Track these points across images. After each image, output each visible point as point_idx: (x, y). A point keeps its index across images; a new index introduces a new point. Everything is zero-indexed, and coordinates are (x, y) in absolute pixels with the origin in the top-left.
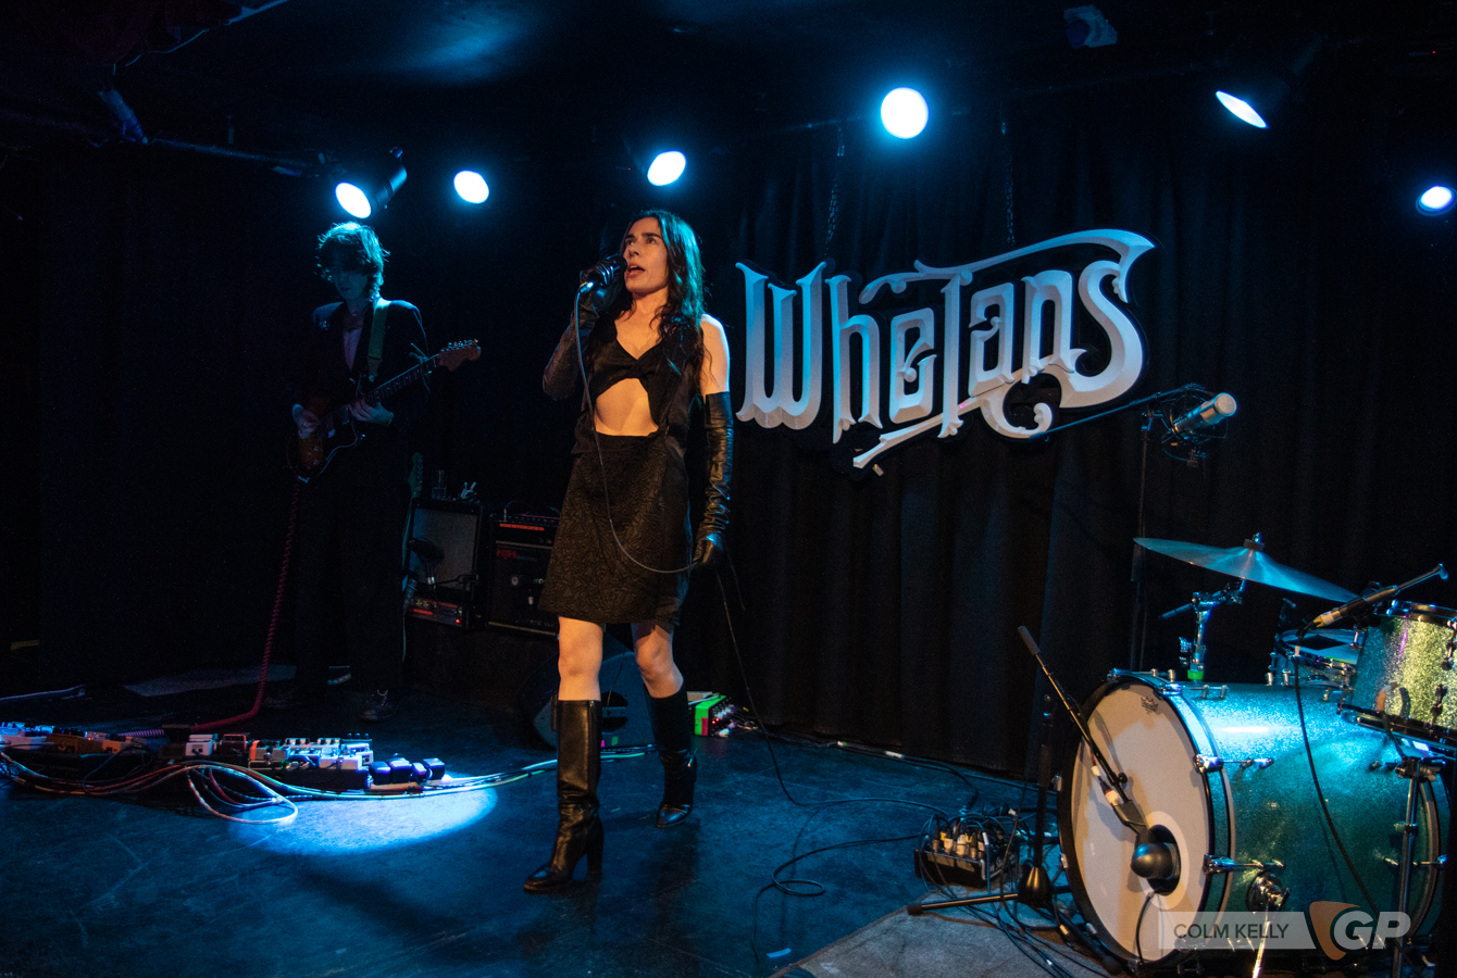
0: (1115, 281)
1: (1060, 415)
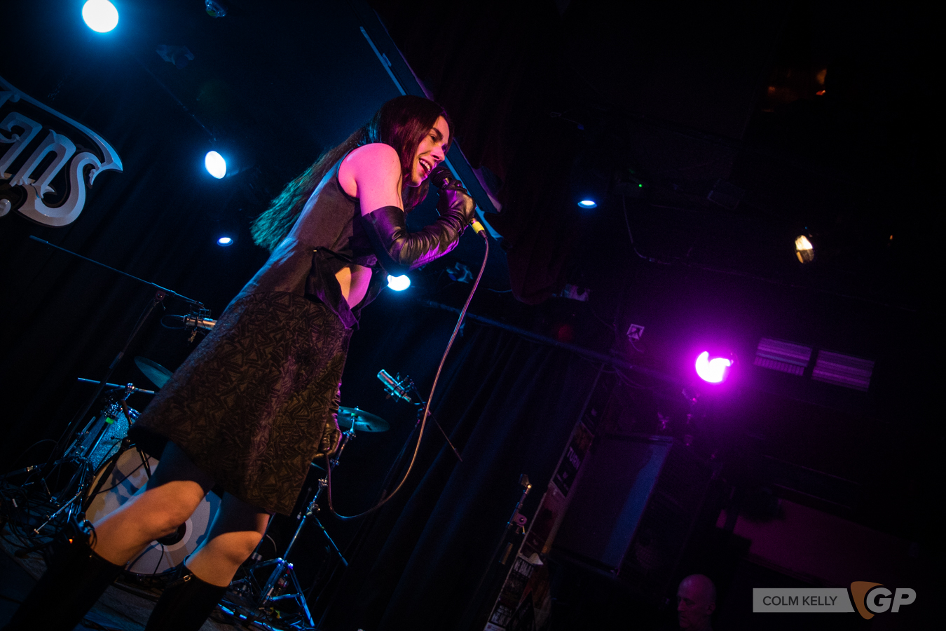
0: (94, 170)
1: (14, 214)
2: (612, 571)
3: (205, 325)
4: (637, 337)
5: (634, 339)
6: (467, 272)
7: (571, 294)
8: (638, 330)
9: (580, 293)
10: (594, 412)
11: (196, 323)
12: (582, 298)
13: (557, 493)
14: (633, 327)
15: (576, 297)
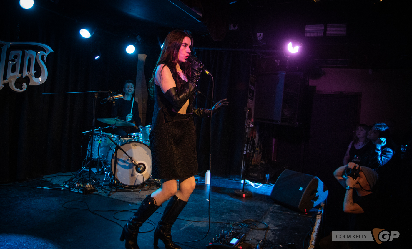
1: (29, 86)
2: (278, 122)
3: (116, 98)
4: (261, 38)
5: (260, 39)
6: (189, 32)
7: (232, 28)
8: (260, 35)
9: (234, 27)
10: (253, 69)
11: (113, 98)
12: (236, 28)
13: (251, 101)
14: (258, 35)
15: (233, 29)
